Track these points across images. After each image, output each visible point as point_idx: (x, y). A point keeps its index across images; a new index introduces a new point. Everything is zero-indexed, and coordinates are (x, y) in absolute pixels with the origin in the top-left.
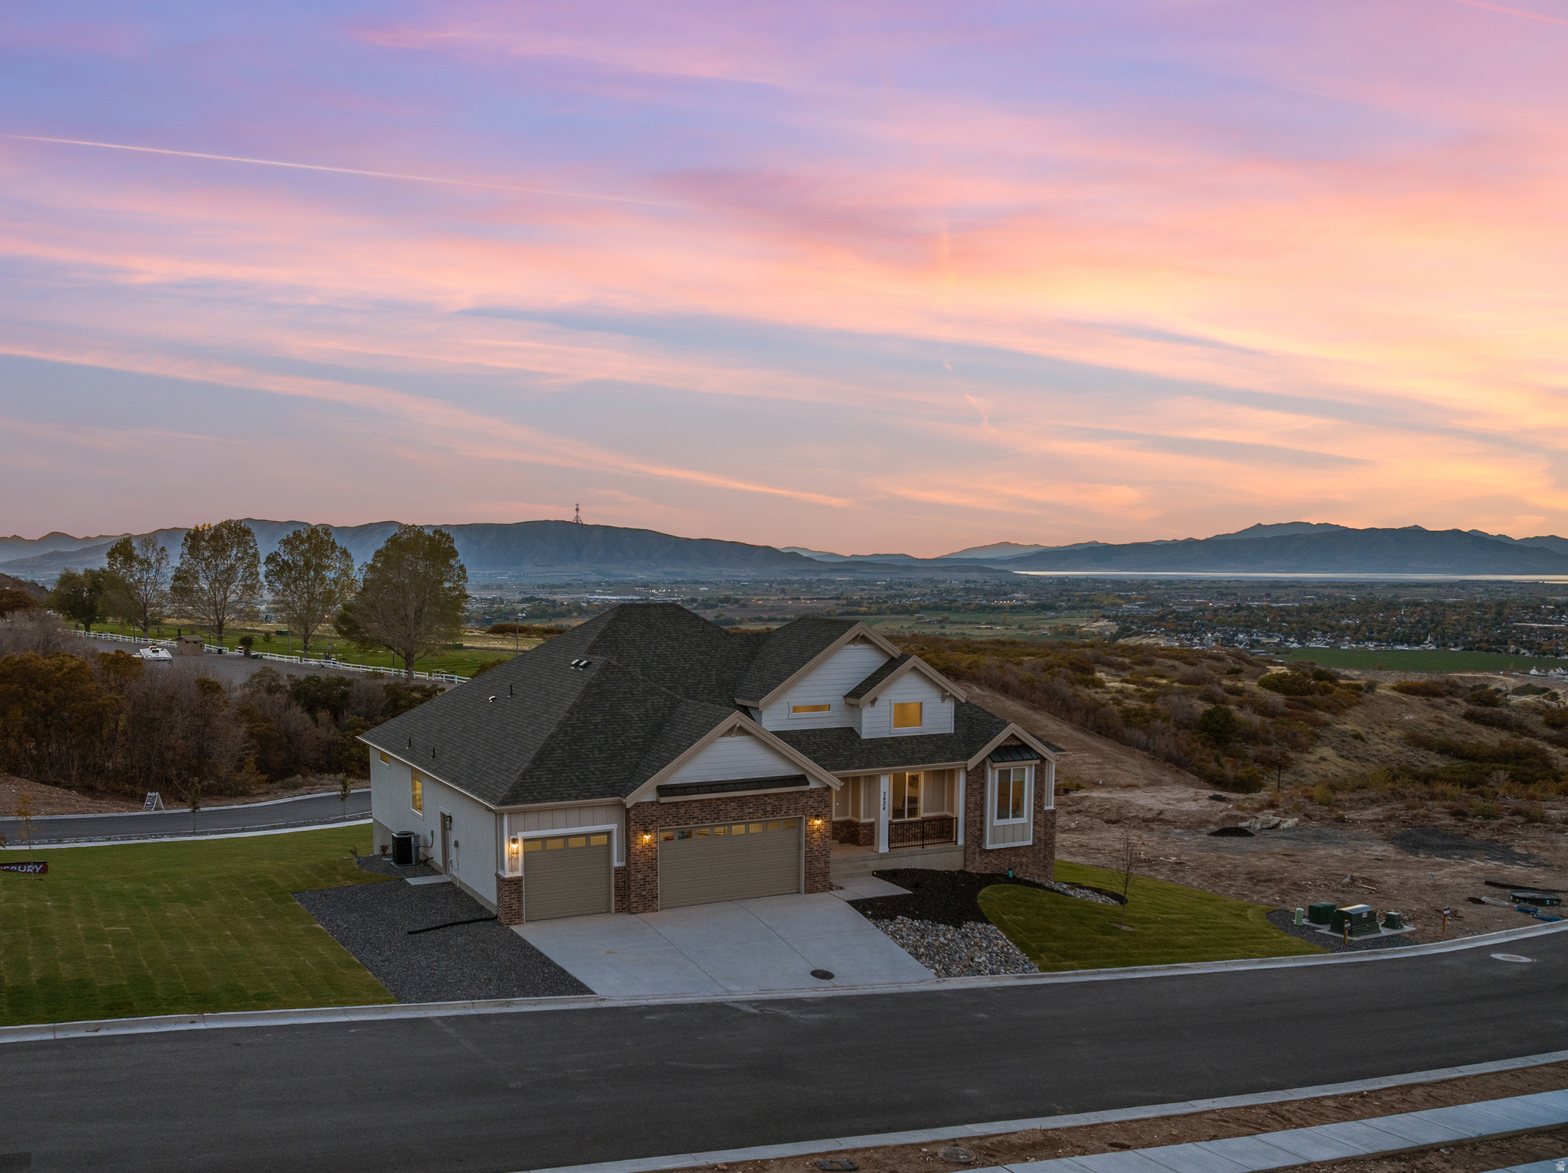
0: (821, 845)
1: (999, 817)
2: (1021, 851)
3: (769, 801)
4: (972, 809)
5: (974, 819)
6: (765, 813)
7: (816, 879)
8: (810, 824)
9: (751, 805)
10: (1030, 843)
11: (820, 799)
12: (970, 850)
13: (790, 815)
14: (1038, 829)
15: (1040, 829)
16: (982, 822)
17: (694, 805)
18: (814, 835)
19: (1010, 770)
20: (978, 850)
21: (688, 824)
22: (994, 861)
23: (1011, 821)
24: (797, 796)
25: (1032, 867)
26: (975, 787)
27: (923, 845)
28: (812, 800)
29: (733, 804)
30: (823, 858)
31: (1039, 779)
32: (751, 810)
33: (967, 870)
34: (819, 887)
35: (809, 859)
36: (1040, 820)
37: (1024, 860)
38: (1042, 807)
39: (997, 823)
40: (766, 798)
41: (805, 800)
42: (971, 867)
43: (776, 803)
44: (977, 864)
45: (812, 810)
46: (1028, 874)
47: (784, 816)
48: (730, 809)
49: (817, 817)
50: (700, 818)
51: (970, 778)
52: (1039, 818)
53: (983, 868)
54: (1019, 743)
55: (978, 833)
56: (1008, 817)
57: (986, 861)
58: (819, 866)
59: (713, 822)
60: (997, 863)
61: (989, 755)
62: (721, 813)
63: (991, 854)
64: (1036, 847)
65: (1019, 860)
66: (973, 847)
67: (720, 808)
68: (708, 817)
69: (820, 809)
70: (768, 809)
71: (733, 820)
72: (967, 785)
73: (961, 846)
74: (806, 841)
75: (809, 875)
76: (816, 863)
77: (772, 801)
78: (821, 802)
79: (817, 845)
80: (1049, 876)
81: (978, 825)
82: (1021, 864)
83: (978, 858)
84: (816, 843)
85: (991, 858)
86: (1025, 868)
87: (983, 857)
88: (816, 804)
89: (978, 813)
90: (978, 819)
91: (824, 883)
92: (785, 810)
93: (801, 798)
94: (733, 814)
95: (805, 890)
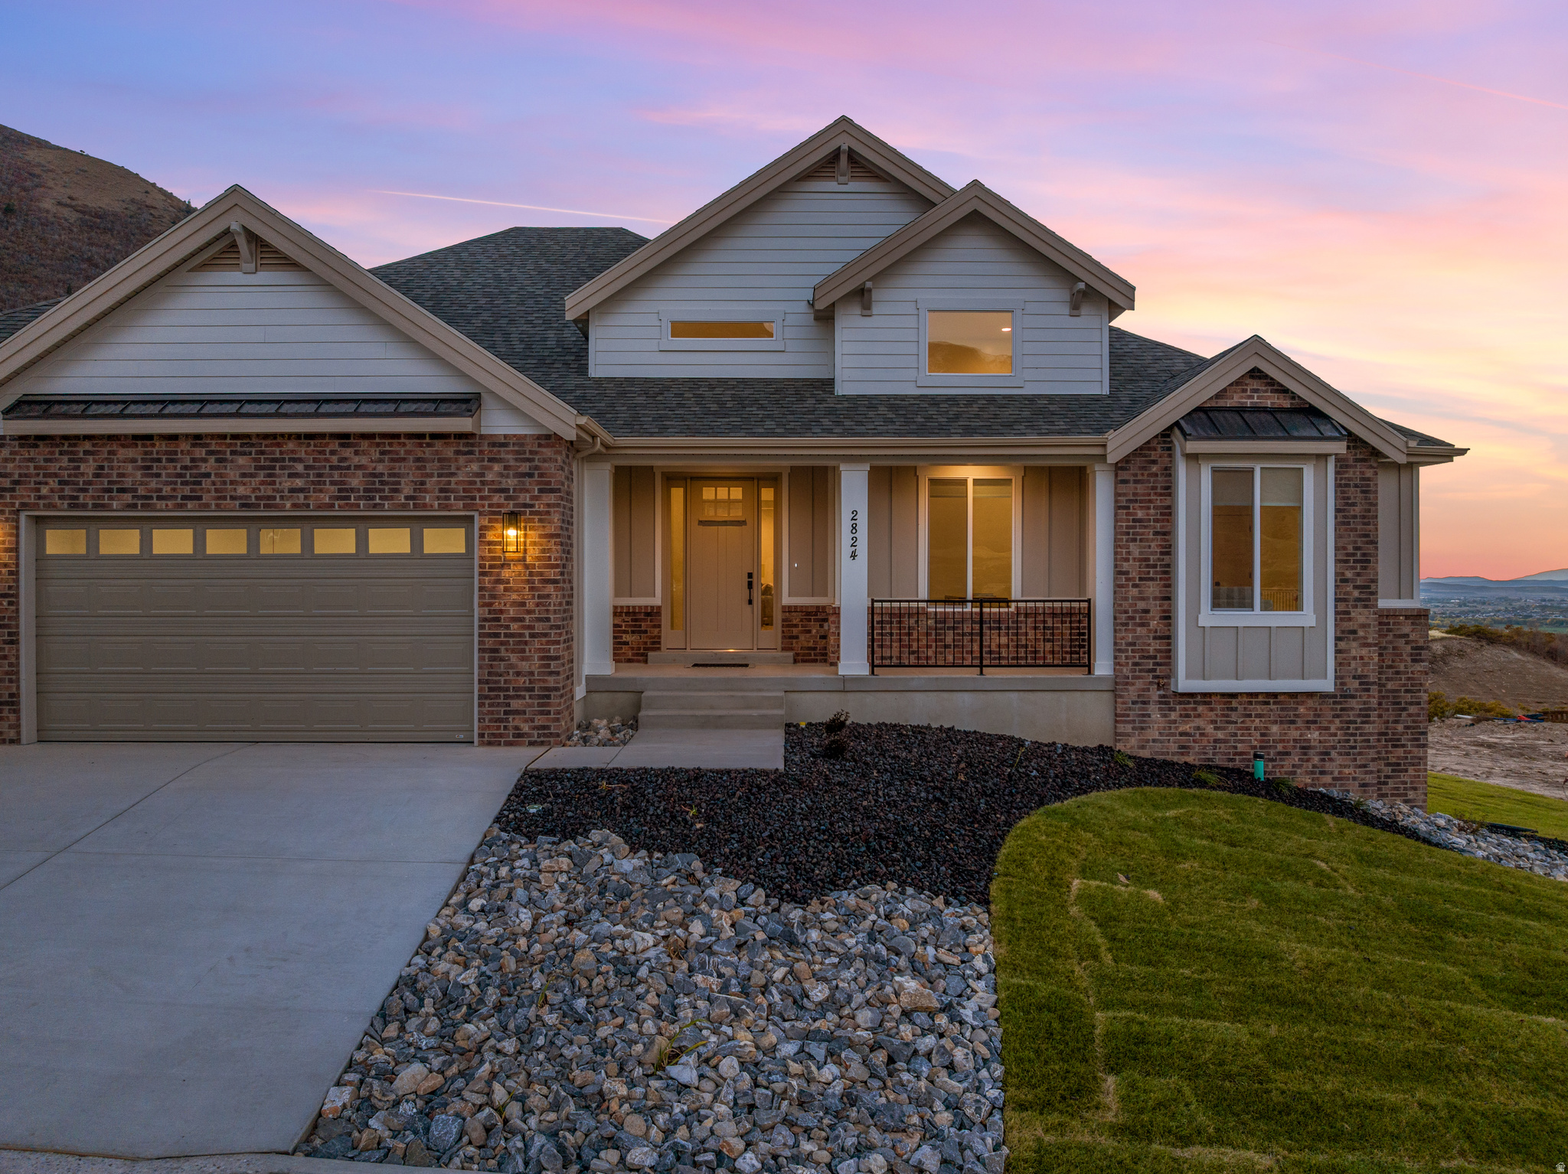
0: (530, 604)
1: (1216, 604)
2: (1302, 710)
3: (356, 460)
4: (1133, 574)
5: (1141, 605)
6: (344, 493)
7: (515, 704)
8: (491, 536)
9: (300, 468)
10: (1327, 685)
11: (525, 467)
12: (1132, 693)
13: (424, 507)
14: (1355, 650)
15: (1364, 652)
16: (1168, 617)
17: (123, 453)
18: (506, 573)
19: (1251, 471)
20: (1155, 694)
21: (103, 507)
22: (1210, 729)
23: (1255, 617)
24: (449, 452)
25: (1340, 760)
26: (1140, 514)
27: (981, 666)
28: (497, 467)
29: (241, 460)
30: (536, 644)
31: (1357, 510)
32: (299, 483)
33: (1119, 746)
34: (525, 728)
35: (490, 642)
36: (1364, 626)
37: (1314, 735)
38: (1368, 593)
39: (1209, 617)
40: (348, 452)
41: (475, 467)
42: (1133, 741)
43: (380, 468)
44: (1153, 734)
45: (497, 498)
46: (1328, 779)
47: (404, 507)
48: (232, 474)
49: (513, 518)
50: (141, 492)
51: (1123, 488)
52: (1362, 619)
53: (1173, 747)
54: (1286, 404)
55: (1154, 646)
56: (1251, 607)
57: (1186, 728)
58: (524, 666)
59: (181, 506)
60: (1220, 735)
61: (1177, 424)
62: (206, 483)
63: (1200, 708)
64: (1353, 703)
65: (1294, 734)
66: (1139, 684)
67: (204, 468)
68: (167, 490)
69: (525, 498)
70: (354, 482)
71: (243, 505)
72: (1121, 507)
73: (1100, 678)
74: (481, 589)
75: (493, 690)
76: (514, 658)
77: (364, 460)
78: (531, 475)
79: (514, 604)
80: (1411, 795)
81: (1153, 624)
82: (1305, 749)
83: (1156, 716)
84: (514, 596)
85: (1199, 722)
86: (1316, 760)
87: (1173, 716)
88: (511, 483)
89: (1153, 589)
90: (1155, 607)
91: (540, 721)
92: (407, 490)
93: (462, 459)
94: (241, 490)
95: (481, 735)
